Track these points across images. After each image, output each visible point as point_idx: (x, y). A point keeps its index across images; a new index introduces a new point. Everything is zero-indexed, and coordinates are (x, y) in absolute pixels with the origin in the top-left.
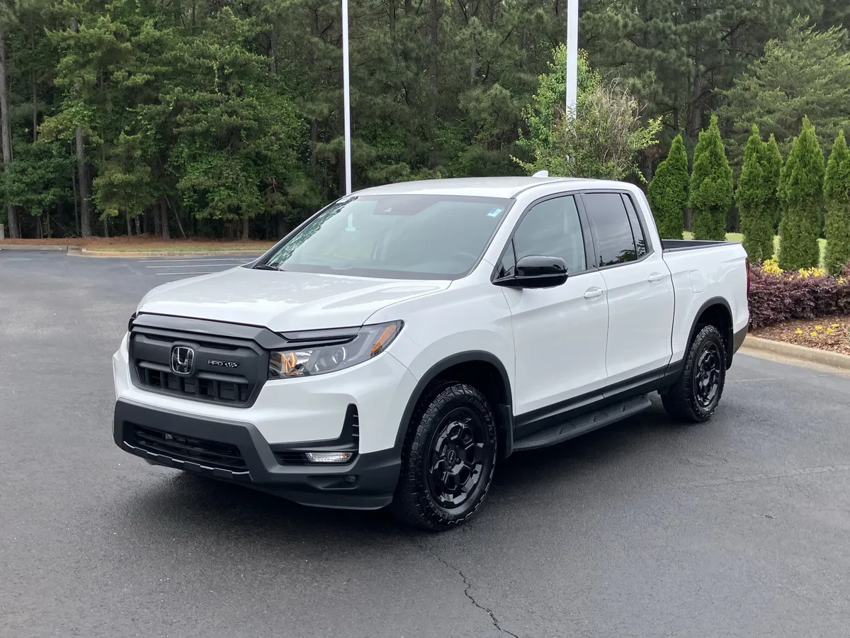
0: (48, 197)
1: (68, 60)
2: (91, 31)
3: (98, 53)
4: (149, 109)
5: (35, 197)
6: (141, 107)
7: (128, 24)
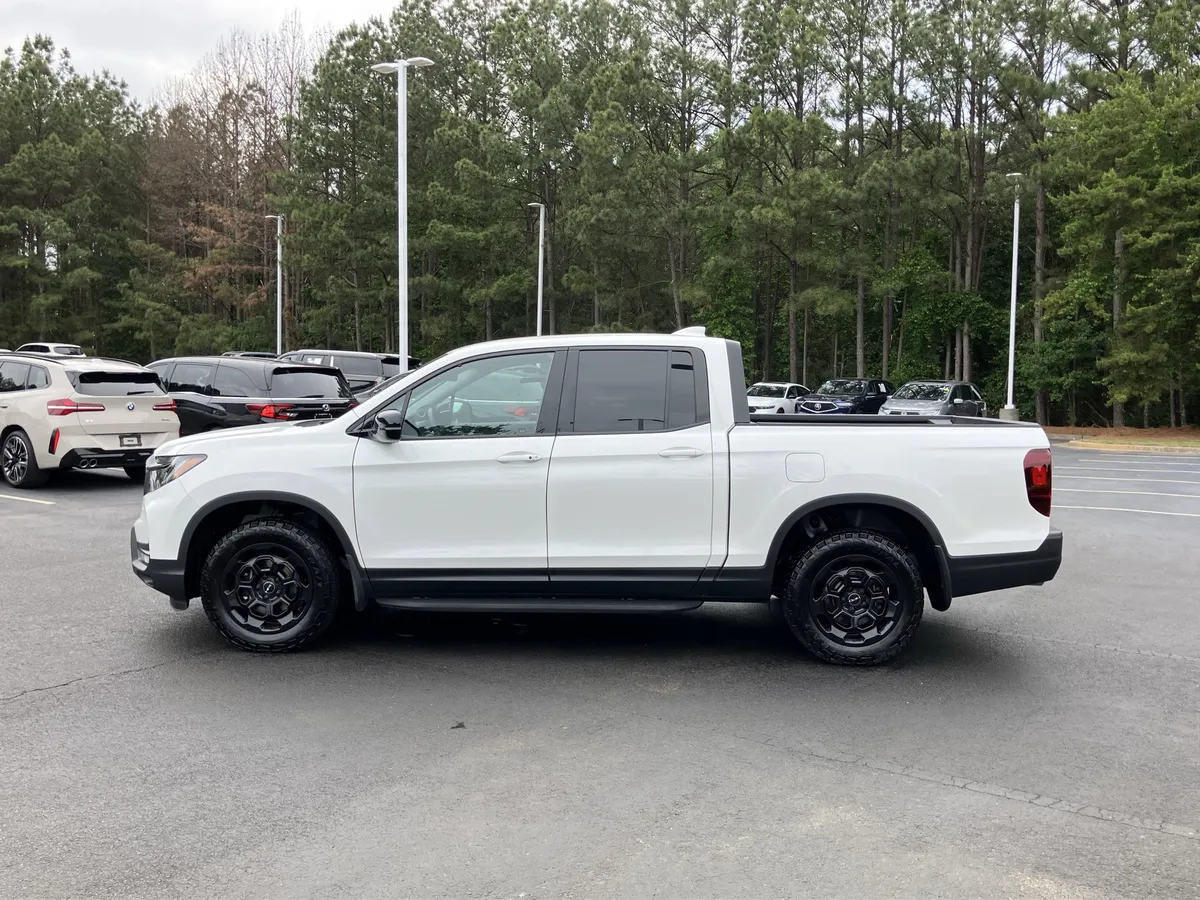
0: (1067, 380)
1: (1070, 227)
2: (1094, 191)
3: (1106, 215)
4: (1166, 274)
5: (1054, 380)
6: (1156, 273)
7: (1144, 176)
